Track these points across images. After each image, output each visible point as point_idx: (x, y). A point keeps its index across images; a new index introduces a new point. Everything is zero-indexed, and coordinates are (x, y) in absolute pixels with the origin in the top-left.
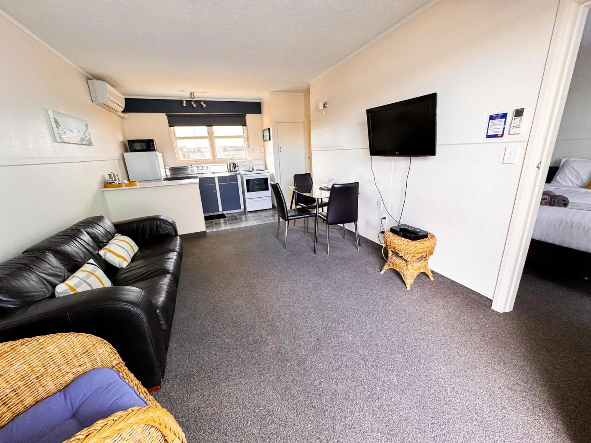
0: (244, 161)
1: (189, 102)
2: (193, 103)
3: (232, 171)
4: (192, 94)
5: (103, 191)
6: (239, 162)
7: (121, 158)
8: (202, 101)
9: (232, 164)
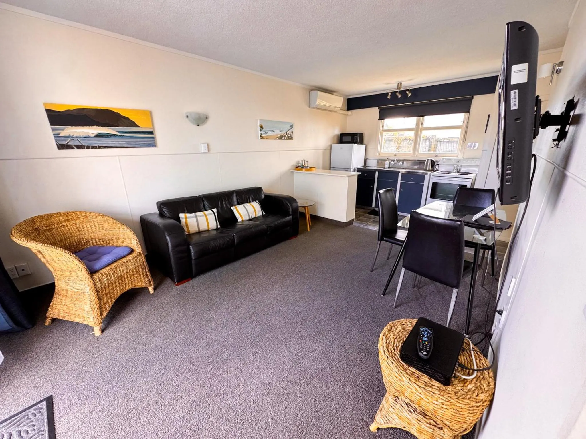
0: (450, 159)
1: (394, 94)
2: (397, 94)
3: (428, 169)
4: (399, 84)
5: (293, 172)
6: (443, 159)
7: (329, 148)
8: (408, 90)
9: (430, 162)
